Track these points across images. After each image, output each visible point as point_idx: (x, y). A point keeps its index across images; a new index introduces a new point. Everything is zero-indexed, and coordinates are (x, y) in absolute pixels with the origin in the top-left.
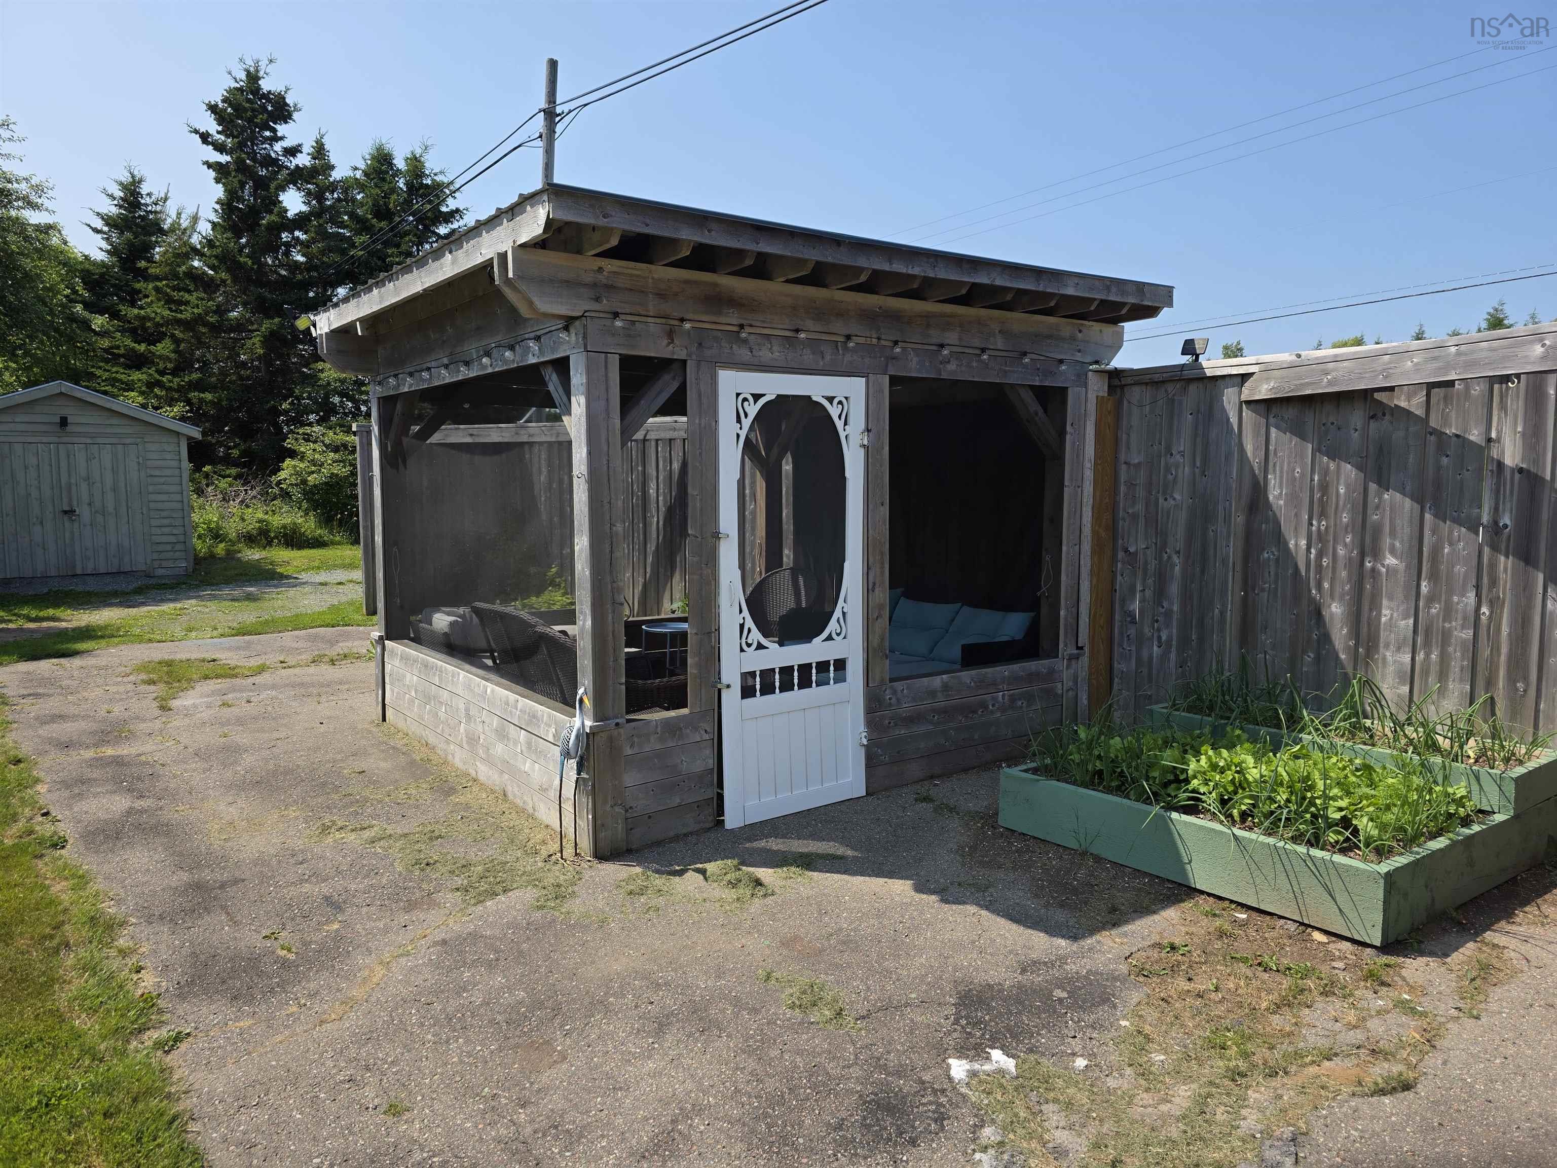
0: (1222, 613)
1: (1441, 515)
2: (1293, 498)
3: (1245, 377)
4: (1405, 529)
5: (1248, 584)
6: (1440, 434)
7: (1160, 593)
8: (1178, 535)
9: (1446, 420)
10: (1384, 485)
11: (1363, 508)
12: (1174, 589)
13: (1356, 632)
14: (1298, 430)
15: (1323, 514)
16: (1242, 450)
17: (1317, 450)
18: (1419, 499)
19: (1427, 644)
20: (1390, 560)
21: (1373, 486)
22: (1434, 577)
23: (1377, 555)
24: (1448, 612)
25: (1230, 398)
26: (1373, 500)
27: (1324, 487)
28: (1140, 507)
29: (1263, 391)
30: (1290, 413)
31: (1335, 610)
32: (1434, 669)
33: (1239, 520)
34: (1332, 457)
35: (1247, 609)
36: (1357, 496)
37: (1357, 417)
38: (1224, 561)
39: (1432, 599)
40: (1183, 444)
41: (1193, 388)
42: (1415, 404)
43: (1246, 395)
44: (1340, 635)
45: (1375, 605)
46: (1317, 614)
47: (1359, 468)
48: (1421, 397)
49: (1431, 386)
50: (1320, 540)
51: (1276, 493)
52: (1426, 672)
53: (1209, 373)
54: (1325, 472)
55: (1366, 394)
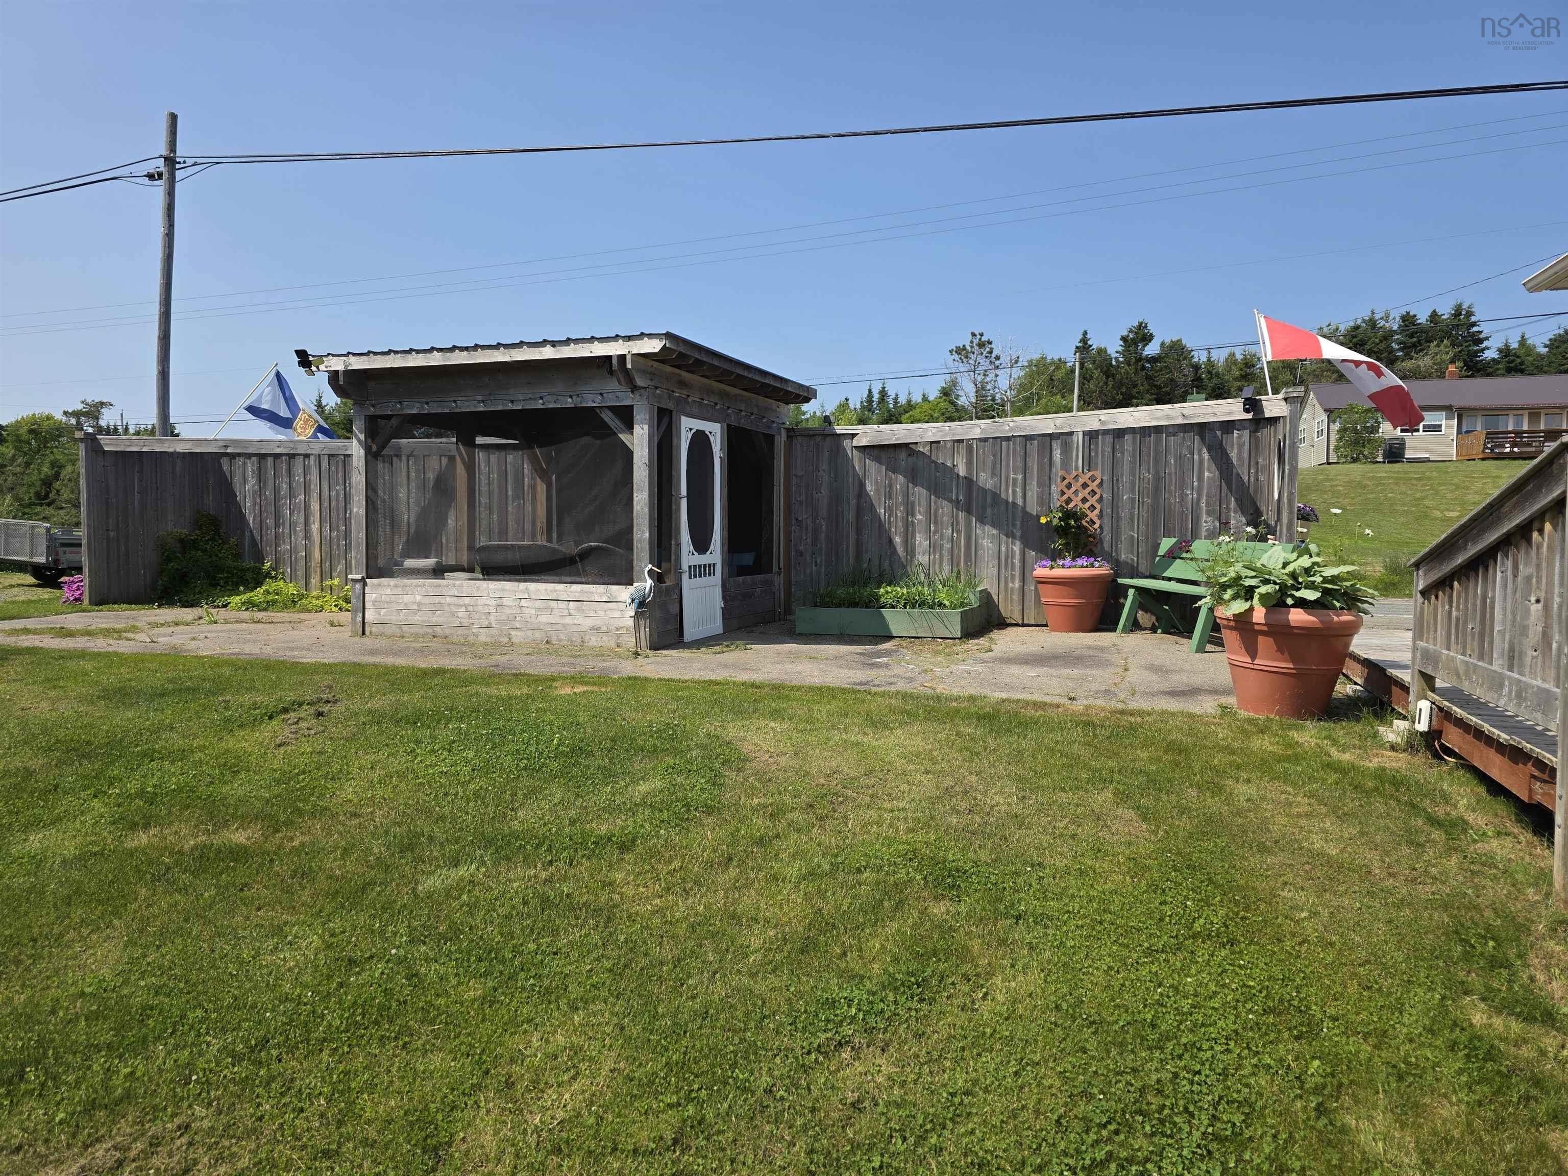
0: (848, 547)
1: (937, 497)
2: (877, 491)
3: (854, 435)
4: (924, 503)
5: (859, 532)
6: (934, 462)
7: (815, 539)
8: (823, 511)
9: (938, 458)
10: (915, 484)
11: (907, 495)
12: (823, 536)
13: (906, 550)
14: (878, 460)
15: (890, 498)
16: (854, 467)
17: (887, 469)
18: (929, 489)
19: (934, 551)
20: (919, 517)
21: (911, 485)
22: (936, 523)
23: (913, 515)
24: (942, 536)
25: (847, 443)
26: (911, 491)
27: (890, 486)
28: (803, 498)
29: (864, 442)
30: (876, 452)
31: (898, 540)
32: (937, 561)
33: (853, 502)
34: (893, 472)
35: (858, 544)
36: (905, 489)
37: (903, 455)
38: (848, 522)
39: (935, 532)
40: (824, 466)
41: (828, 439)
42: (926, 450)
43: (855, 443)
44: (900, 550)
45: (914, 536)
46: (890, 541)
47: (905, 477)
48: (928, 448)
49: (932, 443)
50: (889, 509)
51: (870, 488)
52: (934, 563)
53: (838, 432)
54: (891, 479)
55: (906, 445)
